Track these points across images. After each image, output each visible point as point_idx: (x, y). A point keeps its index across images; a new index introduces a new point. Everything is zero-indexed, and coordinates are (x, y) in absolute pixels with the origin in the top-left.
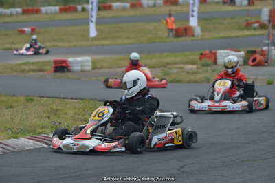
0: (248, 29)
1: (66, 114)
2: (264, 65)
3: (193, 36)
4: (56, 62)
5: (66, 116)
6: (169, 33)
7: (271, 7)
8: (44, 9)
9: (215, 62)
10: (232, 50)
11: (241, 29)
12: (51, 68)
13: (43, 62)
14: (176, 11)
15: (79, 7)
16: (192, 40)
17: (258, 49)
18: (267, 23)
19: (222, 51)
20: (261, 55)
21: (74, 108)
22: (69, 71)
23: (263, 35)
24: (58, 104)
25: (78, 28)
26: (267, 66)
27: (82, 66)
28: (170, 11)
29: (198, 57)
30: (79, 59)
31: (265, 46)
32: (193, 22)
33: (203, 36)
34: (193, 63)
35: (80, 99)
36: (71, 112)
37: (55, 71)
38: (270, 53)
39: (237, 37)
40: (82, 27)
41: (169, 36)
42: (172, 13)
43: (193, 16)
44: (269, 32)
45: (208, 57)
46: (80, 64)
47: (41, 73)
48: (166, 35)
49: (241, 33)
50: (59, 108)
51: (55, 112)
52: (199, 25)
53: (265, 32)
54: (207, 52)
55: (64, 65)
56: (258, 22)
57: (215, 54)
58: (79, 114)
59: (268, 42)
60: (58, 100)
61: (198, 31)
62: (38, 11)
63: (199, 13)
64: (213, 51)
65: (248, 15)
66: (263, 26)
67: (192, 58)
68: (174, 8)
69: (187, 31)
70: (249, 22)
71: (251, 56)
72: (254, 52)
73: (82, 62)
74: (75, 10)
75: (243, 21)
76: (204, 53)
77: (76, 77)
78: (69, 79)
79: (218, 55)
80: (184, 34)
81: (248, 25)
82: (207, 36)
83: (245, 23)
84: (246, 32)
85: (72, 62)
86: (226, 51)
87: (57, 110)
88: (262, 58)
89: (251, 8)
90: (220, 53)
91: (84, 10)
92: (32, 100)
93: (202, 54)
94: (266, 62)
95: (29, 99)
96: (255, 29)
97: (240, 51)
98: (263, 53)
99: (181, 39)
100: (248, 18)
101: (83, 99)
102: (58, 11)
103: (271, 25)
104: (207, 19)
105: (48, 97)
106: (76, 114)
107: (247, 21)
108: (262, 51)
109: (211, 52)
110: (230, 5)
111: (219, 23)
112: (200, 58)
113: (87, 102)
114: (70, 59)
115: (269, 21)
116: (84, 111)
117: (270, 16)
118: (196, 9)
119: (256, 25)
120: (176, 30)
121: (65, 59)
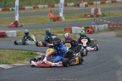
0: (85, 18)
1: (5, 56)
2: (93, 33)
3: (61, 21)
4: (0, 33)
5: (5, 57)
6: (51, 20)
7: (95, 8)
9: (71, 32)
10: (78, 27)
11: (82, 17)
14: (53, 10)
15: (11, 9)
16: (61, 23)
17: (90, 26)
18: (93, 14)
19: (74, 27)
20: (91, 29)
21: (9, 53)
22: (6, 37)
23: (92, 20)
25: (10, 18)
26: (94, 33)
27: (12, 35)
28: (51, 10)
29: (63, 30)
30: (11, 32)
31: (93, 25)
32: (61, 15)
33: (65, 21)
34: (61, 33)
35: (11, 49)
36: (7, 55)
38: (95, 28)
39: (81, 21)
40: (12, 18)
41: (51, 21)
42: (52, 11)
43: (61, 12)
44: (95, 19)
45: (68, 30)
46: (11, 34)
48: (49, 21)
49: (82, 19)
50: (2, 53)
52: (63, 16)
53: (93, 19)
54: (68, 28)
55: (4, 34)
56: (89, 14)
57: (71, 28)
58: (11, 56)
59: (94, 23)
60: (2, 50)
61: (63, 19)
63: (63, 11)
64: (70, 27)
65: (85, 11)
66: (92, 16)
67: (61, 30)
68: (52, 9)
69: (59, 19)
70: (86, 14)
71: (87, 29)
72: (88, 28)
73: (12, 33)
74: (9, 10)
75: (83, 14)
76: (66, 28)
77: (10, 40)
78: (7, 40)
79: (72, 29)
80: (57, 20)
81: (85, 16)
82: (68, 21)
83: (84, 15)
84: (85, 19)
85: (7, 33)
86: (76, 27)
88: (92, 30)
89: (87, 8)
90: (73, 28)
91: (13, 10)
93: (65, 29)
94: (94, 32)
96: (88, 17)
97: (82, 27)
98: (92, 28)
99: (56, 22)
100: (85, 13)
101: (13, 49)
102: (1, 11)
103: (95, 15)
104: (67, 14)
106: (10, 56)
107: (85, 14)
108: (92, 27)
109: (69, 28)
110: (77, 7)
111: (72, 15)
112: (65, 31)
113: (15, 51)
114: (7, 32)
115: (95, 14)
116: (13, 55)
117: (95, 12)
118: (62, 9)
119: (89, 16)
120: (53, 18)
121: (5, 32)
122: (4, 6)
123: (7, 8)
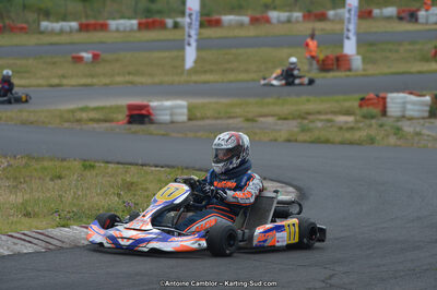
1: (146, 190)
3: (350, 70)
4: (131, 108)
5: (146, 193)
8: (113, 24)
9: (384, 113)
10: (411, 93)
11: (426, 60)
12: (122, 116)
13: (111, 108)
14: (323, 30)
15: (170, 22)
16: (348, 76)
19: (395, 95)
21: (160, 181)
22: (152, 122)
24: (133, 175)
25: (166, 54)
27: (171, 115)
29: (357, 104)
30: (168, 103)
32: (350, 47)
33: (365, 70)
34: (348, 113)
35: (168, 167)
37: (130, 122)
39: (420, 73)
40: (174, 54)
43: (347, 38)
45: (374, 104)
46: (168, 112)
47: (107, 125)
49: (426, 67)
50: (135, 180)
51: (129, 186)
52: (358, 53)
54: (372, 95)
55: (144, 112)
57: (384, 99)
60: (133, 168)
61: (357, 62)
62: (104, 27)
64: (381, 95)
67: (347, 104)
68: (319, 25)
69: (340, 62)
73: (172, 108)
74: (163, 26)
75: (430, 47)
76: (367, 97)
77: (162, 132)
78: (152, 134)
79: (388, 100)
80: (335, 67)
82: (372, 70)
84: (434, 66)
85: (155, 108)
86: (401, 95)
87: (132, 183)
90: (392, 99)
91: (176, 26)
92: (92, 167)
93: (362, 100)
95: (88, 166)
97: (424, 96)
99: (331, 74)
101: (173, 167)
102: (136, 27)
104: (371, 44)
105: (118, 163)
109: (378, 96)
110: (410, 22)
111: (390, 51)
112: (361, 106)
113: (180, 172)
114: (154, 104)
118: (352, 26)
121: (145, 103)
122: (148, 12)
123: (158, 18)
